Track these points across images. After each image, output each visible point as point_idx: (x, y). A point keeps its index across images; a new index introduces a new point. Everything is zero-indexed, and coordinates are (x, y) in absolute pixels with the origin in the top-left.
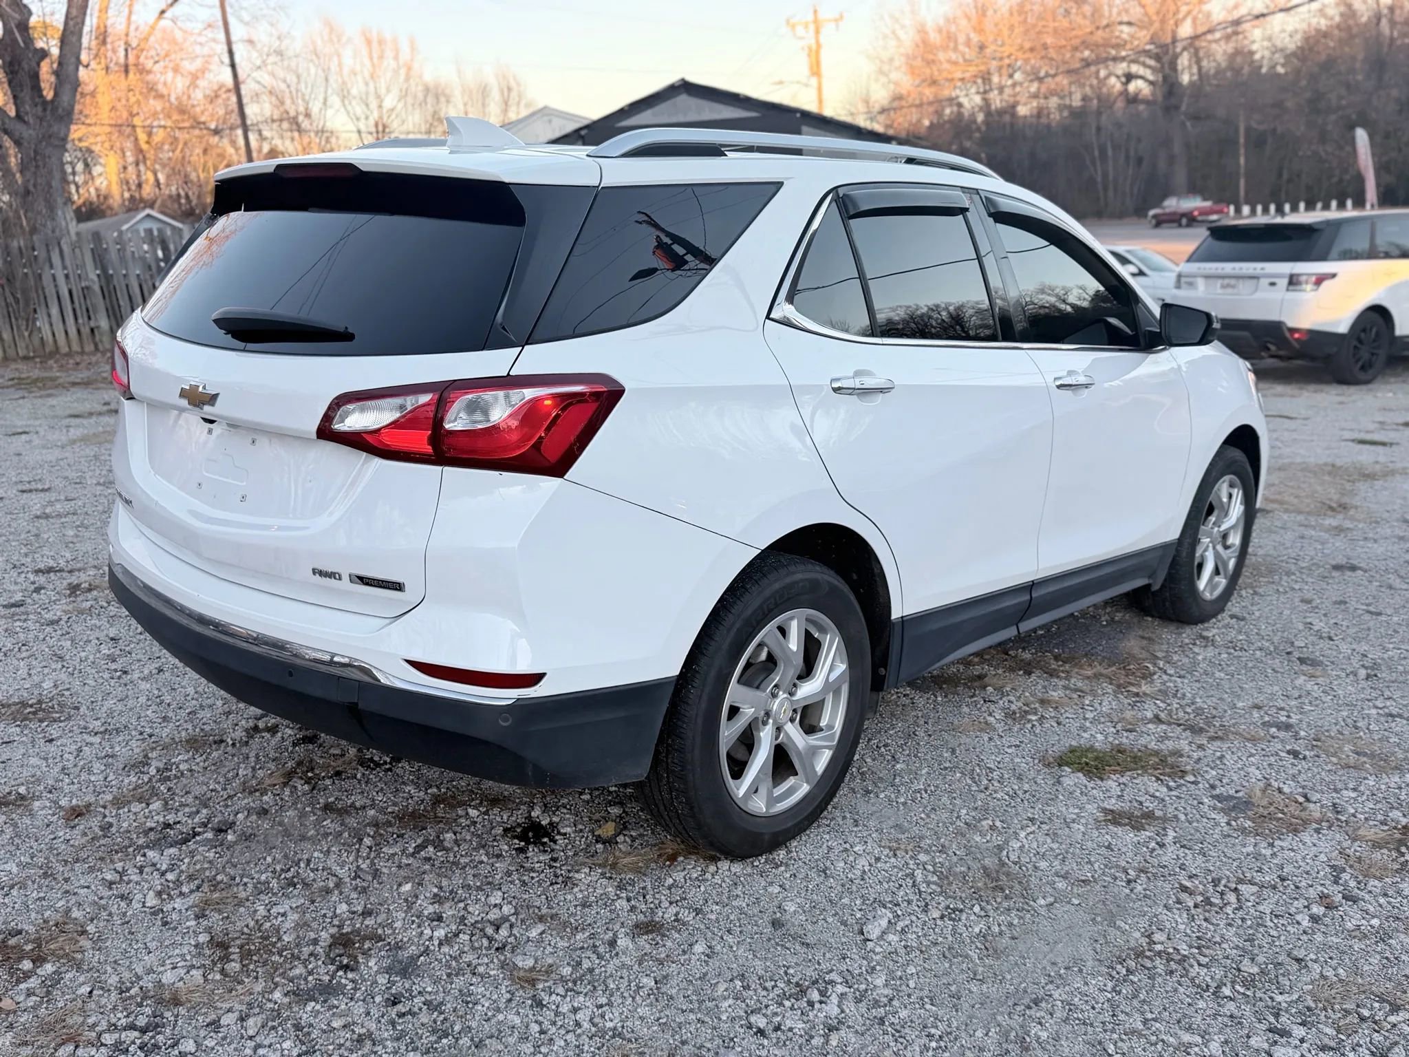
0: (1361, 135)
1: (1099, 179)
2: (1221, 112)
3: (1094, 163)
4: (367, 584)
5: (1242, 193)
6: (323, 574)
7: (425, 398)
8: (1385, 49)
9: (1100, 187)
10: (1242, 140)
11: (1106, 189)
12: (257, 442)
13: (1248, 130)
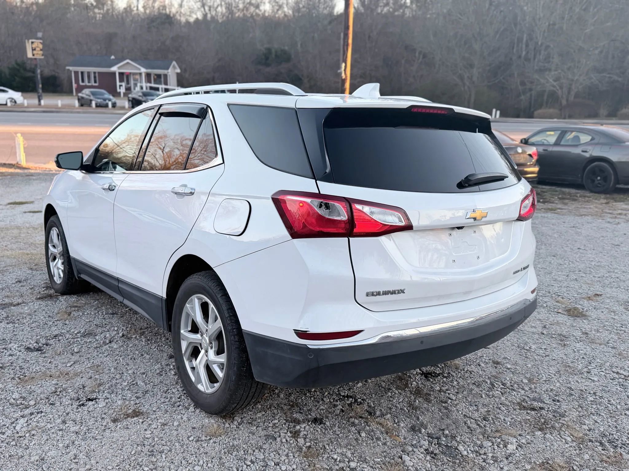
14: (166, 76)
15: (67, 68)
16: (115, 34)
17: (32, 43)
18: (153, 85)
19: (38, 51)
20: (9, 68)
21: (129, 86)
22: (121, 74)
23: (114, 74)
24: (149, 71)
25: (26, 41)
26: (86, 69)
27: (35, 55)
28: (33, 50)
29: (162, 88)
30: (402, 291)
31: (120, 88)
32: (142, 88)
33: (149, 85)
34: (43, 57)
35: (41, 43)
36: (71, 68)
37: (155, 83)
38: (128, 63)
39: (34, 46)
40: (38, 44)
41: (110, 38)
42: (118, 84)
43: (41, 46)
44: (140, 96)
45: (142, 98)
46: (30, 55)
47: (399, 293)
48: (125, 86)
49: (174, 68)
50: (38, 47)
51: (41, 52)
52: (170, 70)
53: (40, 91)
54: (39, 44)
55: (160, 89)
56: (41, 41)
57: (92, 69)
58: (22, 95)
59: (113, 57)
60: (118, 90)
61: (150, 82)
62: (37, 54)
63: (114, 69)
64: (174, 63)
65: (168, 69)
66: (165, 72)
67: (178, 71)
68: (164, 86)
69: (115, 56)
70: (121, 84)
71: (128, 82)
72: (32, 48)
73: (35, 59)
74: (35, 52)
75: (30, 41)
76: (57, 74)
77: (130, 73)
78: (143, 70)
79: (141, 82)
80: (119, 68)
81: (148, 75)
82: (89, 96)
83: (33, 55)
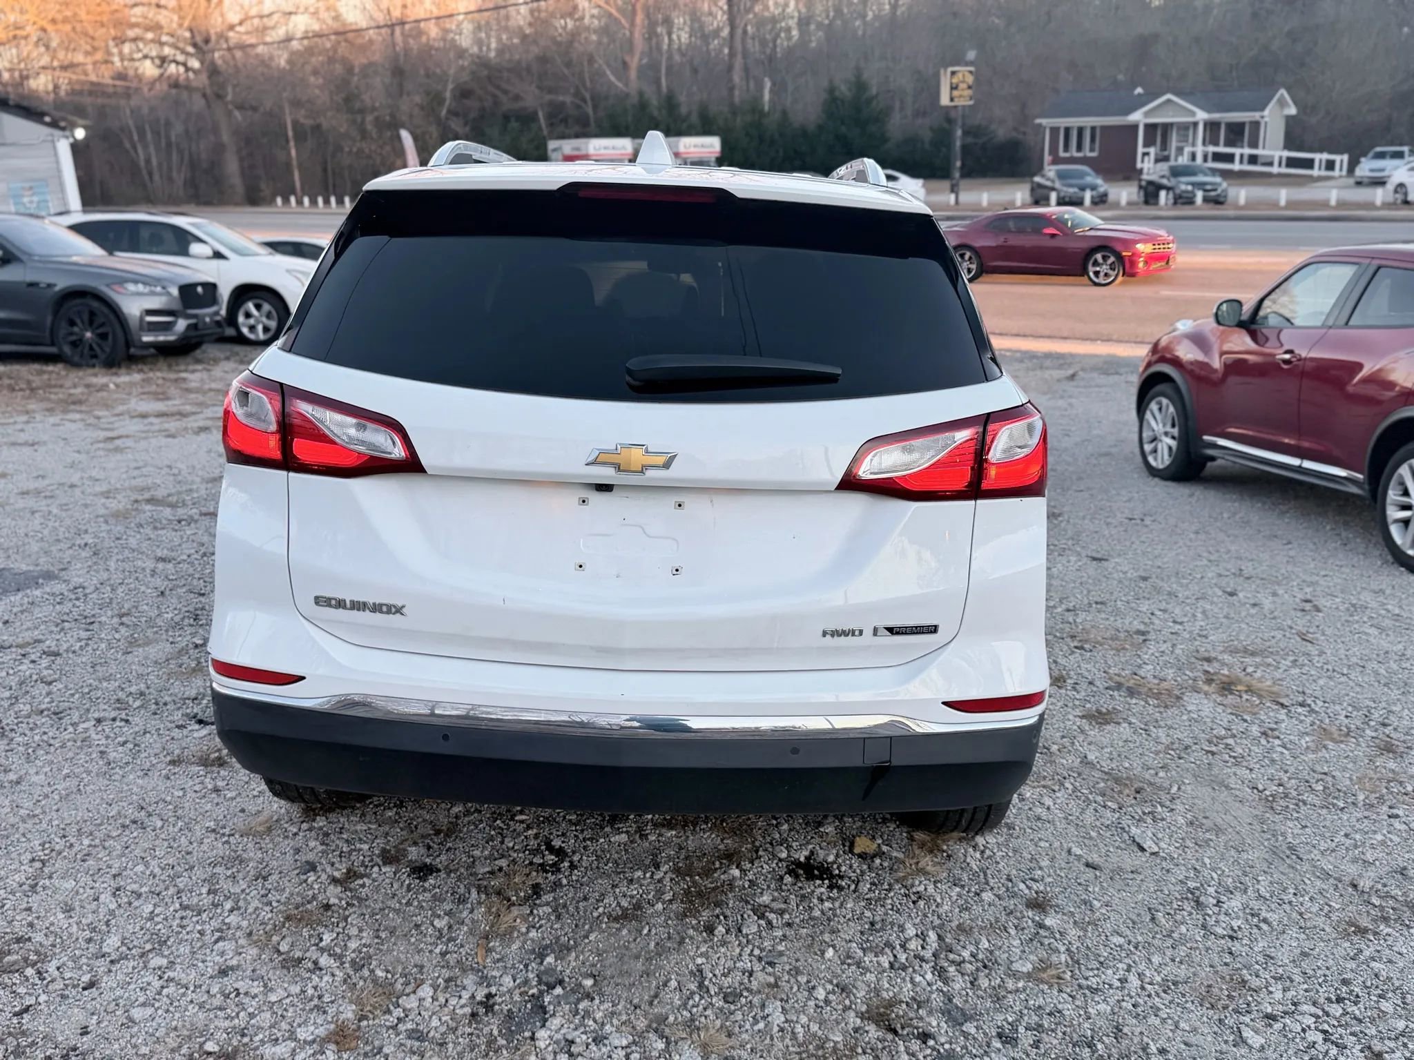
0: (405, 135)
1: (142, 164)
2: (268, 104)
3: (135, 148)
4: (898, 633)
5: (298, 184)
6: (836, 633)
7: (962, 435)
8: (402, 58)
9: (144, 172)
10: (290, 133)
11: (150, 174)
12: (686, 505)
13: (295, 124)
14: (1256, 125)
15: (1038, 121)
16: (1156, 37)
17: (953, 73)
18: (1222, 149)
19: (963, 90)
20: (931, 129)
21: (1166, 153)
22: (1151, 128)
23: (1134, 128)
24: (1216, 116)
25: (942, 71)
26: (1074, 122)
27: (956, 100)
28: (954, 88)
29: (1242, 156)
30: (399, 610)
31: (1143, 161)
32: (1193, 156)
33: (1212, 149)
34: (971, 103)
35: (971, 72)
36: (1044, 121)
37: (1227, 144)
38: (1169, 101)
39: (955, 80)
40: (965, 74)
41: (1143, 47)
42: (1140, 149)
43: (970, 79)
44: (1163, 177)
45: (1169, 180)
46: (945, 100)
47: (389, 612)
48: (1156, 154)
49: (1282, 104)
50: (963, 82)
51: (969, 92)
52: (1266, 112)
53: (957, 175)
54: (967, 74)
55: (1237, 158)
56: (972, 69)
57: (1088, 121)
58: (924, 186)
59: (1139, 90)
60: (1139, 165)
61: (1216, 144)
62: (960, 96)
63: (1137, 117)
64: (1283, 92)
65: (1263, 109)
66: (1256, 116)
67: (1292, 111)
68: (1247, 151)
69: (1143, 88)
70: (1146, 150)
71: (1164, 146)
72: (951, 83)
73: (956, 107)
74: (955, 93)
75: (950, 69)
76: (1020, 137)
77: (1172, 124)
78: (1201, 116)
79: (1194, 145)
80: (1147, 114)
81: (1212, 127)
82: (1053, 181)
83: (952, 100)
